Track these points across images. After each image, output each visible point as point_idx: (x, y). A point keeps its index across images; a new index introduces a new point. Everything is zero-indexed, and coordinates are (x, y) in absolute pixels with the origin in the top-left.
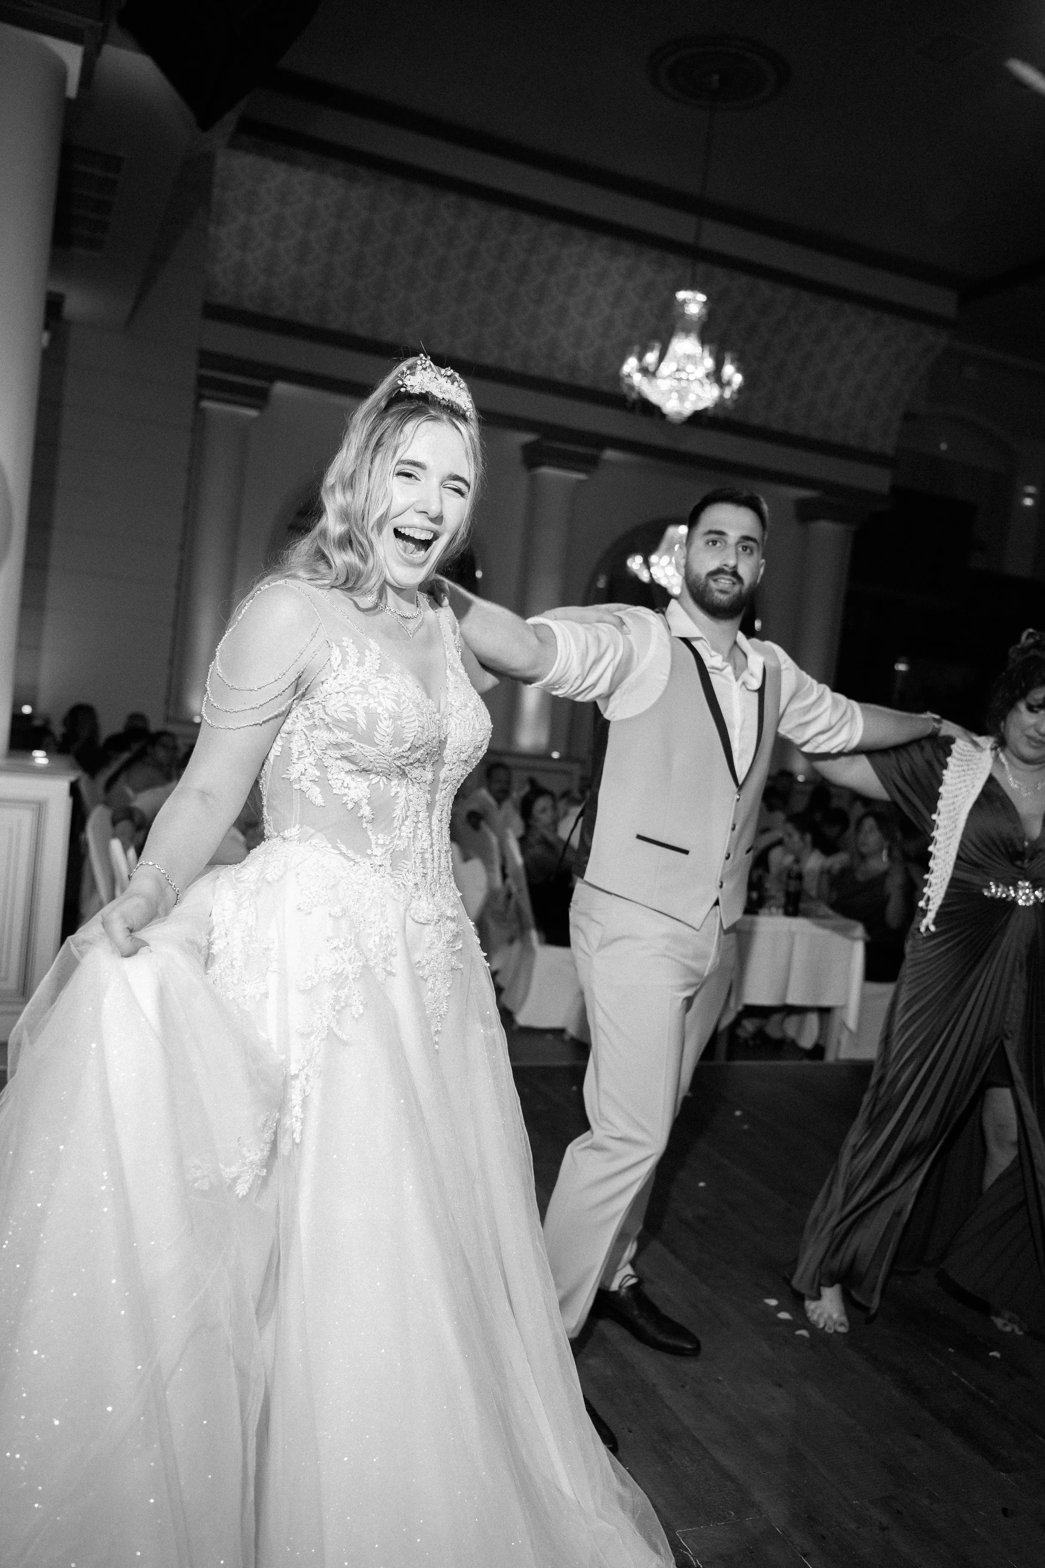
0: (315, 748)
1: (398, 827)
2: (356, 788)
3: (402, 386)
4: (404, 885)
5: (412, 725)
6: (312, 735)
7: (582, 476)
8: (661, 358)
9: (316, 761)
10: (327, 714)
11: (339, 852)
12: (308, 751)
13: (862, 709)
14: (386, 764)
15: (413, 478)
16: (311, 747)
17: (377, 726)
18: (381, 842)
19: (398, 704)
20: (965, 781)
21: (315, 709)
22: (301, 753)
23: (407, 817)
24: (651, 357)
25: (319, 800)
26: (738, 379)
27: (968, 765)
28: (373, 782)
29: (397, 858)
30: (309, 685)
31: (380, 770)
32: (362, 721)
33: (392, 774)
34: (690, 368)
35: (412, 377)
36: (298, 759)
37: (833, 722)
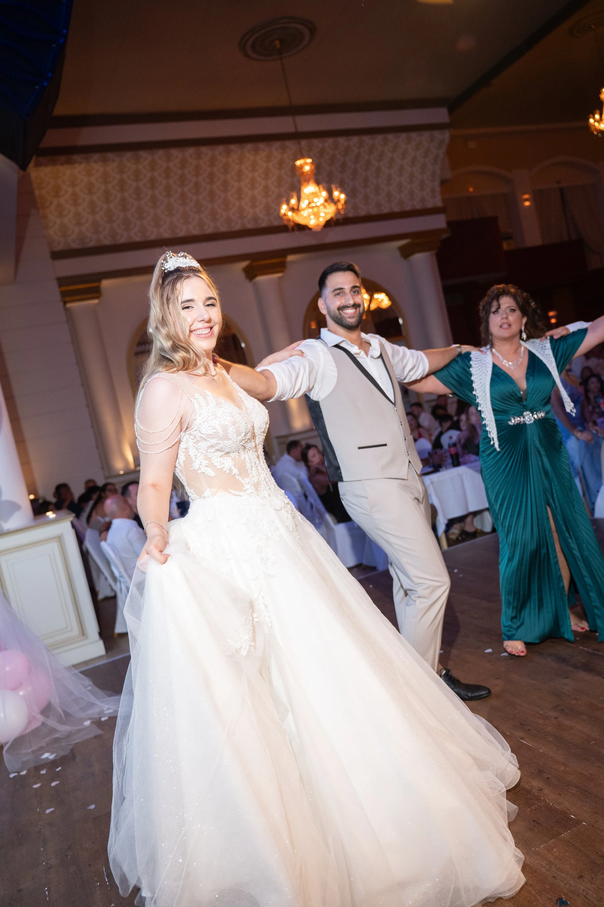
0: (202, 451)
1: (251, 472)
2: (227, 462)
3: (165, 270)
4: (265, 497)
5: (242, 424)
6: (198, 445)
7: (280, 275)
8: (299, 199)
9: (204, 457)
10: (202, 434)
11: (232, 495)
12: (199, 453)
13: (425, 353)
14: (235, 446)
15: (190, 308)
16: (200, 451)
17: (228, 431)
18: (247, 482)
19: (233, 417)
20: (482, 370)
21: (195, 434)
22: (196, 456)
23: (252, 466)
24: (293, 201)
25: (212, 474)
26: (343, 196)
27: (481, 363)
28: (233, 457)
29: (257, 486)
30: (189, 423)
31: (235, 450)
32: (221, 431)
33: (240, 450)
34: (316, 200)
35: (167, 264)
36: (196, 459)
37: (415, 363)
